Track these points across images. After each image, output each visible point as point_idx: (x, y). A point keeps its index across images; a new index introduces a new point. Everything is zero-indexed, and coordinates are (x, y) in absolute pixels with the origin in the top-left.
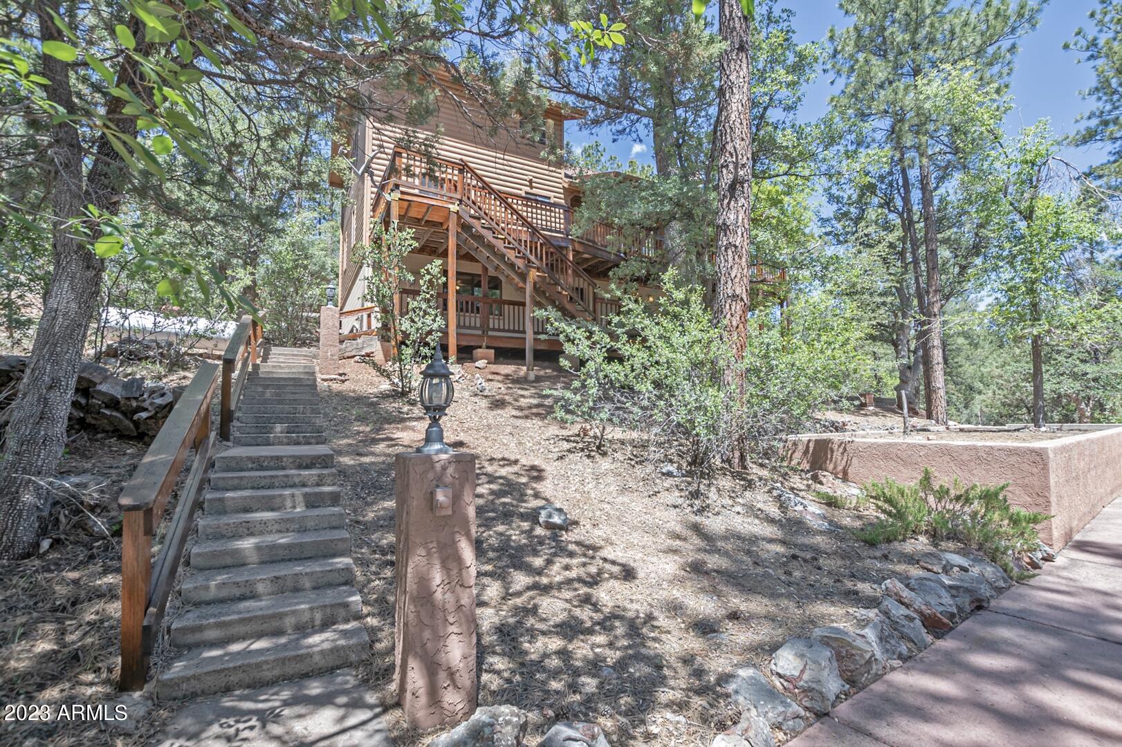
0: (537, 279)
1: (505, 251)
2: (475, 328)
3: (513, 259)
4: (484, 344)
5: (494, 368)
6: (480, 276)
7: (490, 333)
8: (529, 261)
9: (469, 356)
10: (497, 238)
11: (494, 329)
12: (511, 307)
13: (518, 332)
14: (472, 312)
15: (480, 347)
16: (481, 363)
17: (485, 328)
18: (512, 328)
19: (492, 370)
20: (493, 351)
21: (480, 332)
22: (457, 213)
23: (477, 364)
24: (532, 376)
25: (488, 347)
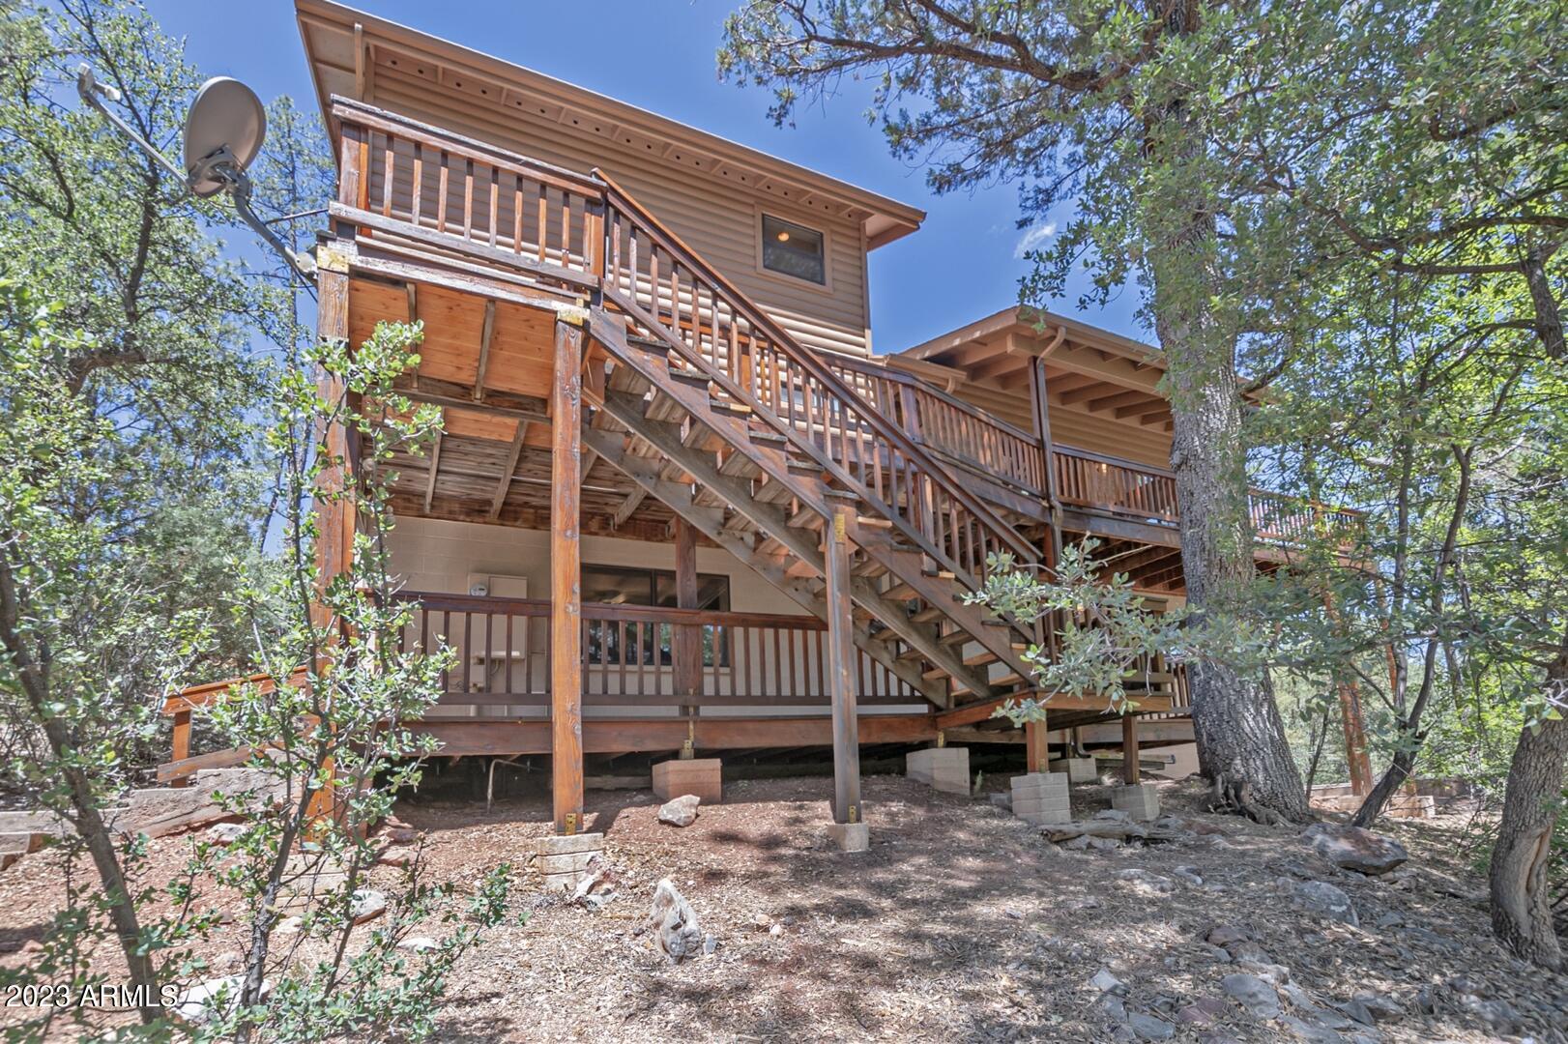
0: (860, 536)
1: (754, 450)
2: (658, 699)
3: (783, 476)
4: (688, 744)
5: (722, 817)
6: (671, 575)
7: (706, 711)
8: (833, 482)
9: (639, 781)
10: (726, 411)
11: (718, 699)
12: (769, 633)
13: (808, 700)
14: (650, 661)
15: (675, 755)
16: (679, 807)
17: (689, 699)
18: (786, 691)
19: (720, 826)
20: (717, 763)
21: (674, 711)
22: (585, 326)
23: (665, 811)
24: (856, 839)
25: (700, 754)
